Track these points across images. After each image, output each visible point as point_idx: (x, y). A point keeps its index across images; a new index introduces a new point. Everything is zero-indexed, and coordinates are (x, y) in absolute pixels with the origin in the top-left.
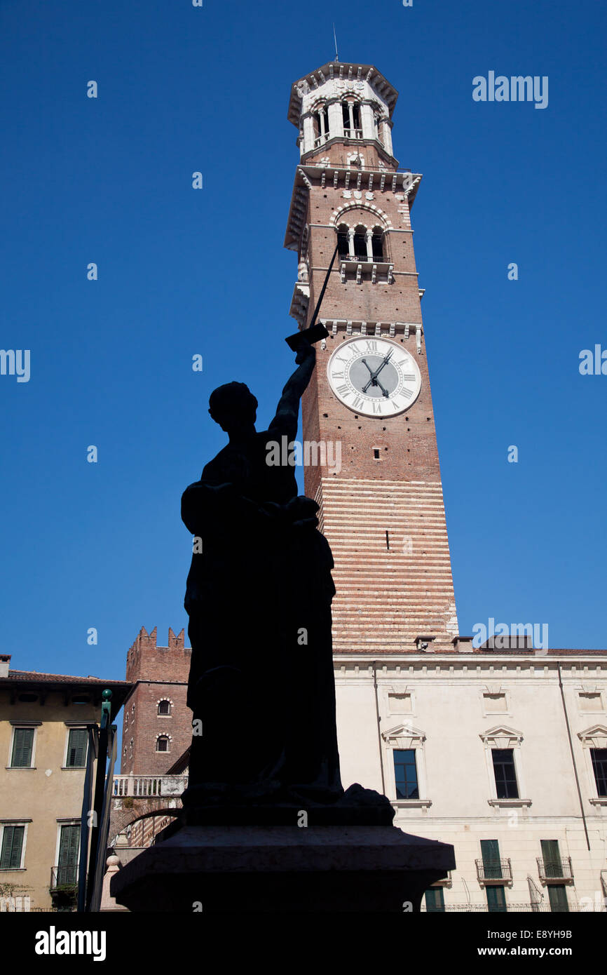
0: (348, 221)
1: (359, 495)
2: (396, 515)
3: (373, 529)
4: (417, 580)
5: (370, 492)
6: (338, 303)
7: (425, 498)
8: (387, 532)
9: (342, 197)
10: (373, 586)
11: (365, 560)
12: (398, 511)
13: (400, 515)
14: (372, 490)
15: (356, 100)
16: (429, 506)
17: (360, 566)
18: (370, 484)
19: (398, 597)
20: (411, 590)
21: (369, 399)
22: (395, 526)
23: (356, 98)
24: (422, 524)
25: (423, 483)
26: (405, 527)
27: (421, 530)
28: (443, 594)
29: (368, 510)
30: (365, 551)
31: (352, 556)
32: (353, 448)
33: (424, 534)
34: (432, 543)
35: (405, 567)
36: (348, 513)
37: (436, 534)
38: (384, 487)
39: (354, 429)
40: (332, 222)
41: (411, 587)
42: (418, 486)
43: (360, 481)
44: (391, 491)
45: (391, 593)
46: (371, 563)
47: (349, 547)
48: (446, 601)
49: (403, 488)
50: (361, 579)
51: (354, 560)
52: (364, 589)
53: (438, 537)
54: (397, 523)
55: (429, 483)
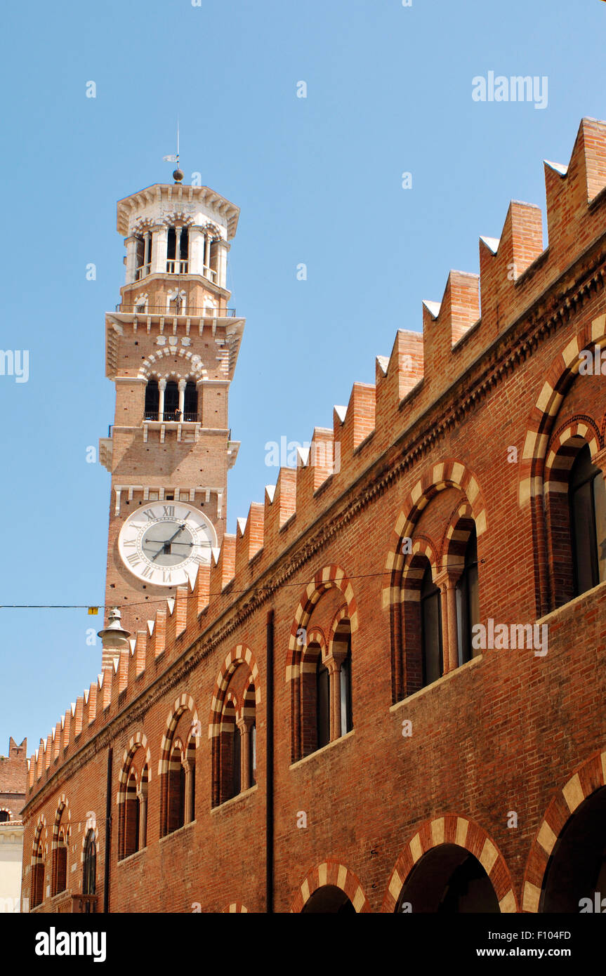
0: (160, 371)
6: (137, 464)
9: (155, 344)
15: (185, 225)
23: (186, 222)
40: (141, 373)
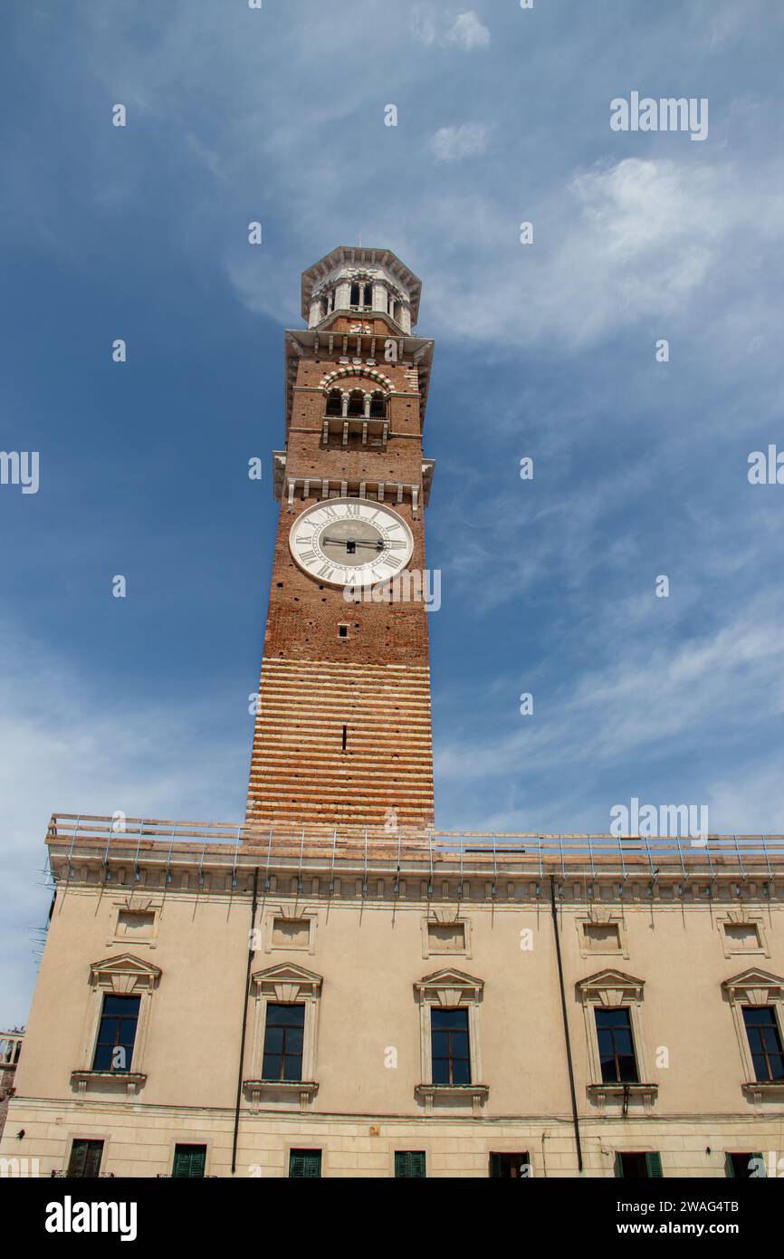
1: (312, 680)
2: (360, 706)
3: (326, 723)
4: (382, 791)
5: (328, 677)
7: (404, 685)
8: (345, 728)
10: (316, 797)
11: (309, 762)
12: (364, 702)
13: (365, 706)
14: (331, 674)
16: (409, 696)
17: (300, 770)
18: (329, 667)
19: (349, 813)
20: (369, 804)
21: (341, 568)
22: (358, 721)
24: (397, 718)
25: (404, 667)
26: (372, 721)
27: (395, 726)
28: (418, 810)
29: (322, 699)
30: (309, 750)
31: (290, 757)
32: (311, 623)
33: (397, 732)
34: (409, 743)
35: (366, 773)
36: (292, 701)
37: (415, 732)
38: (349, 671)
39: (316, 601)
41: (371, 799)
42: (396, 670)
43: (316, 663)
44: (357, 676)
45: (340, 807)
46: (316, 767)
47: (287, 745)
48: (421, 819)
49: (374, 672)
50: (299, 787)
51: (292, 761)
52: (300, 800)
53: (418, 735)
54: (362, 717)
55: (413, 668)
